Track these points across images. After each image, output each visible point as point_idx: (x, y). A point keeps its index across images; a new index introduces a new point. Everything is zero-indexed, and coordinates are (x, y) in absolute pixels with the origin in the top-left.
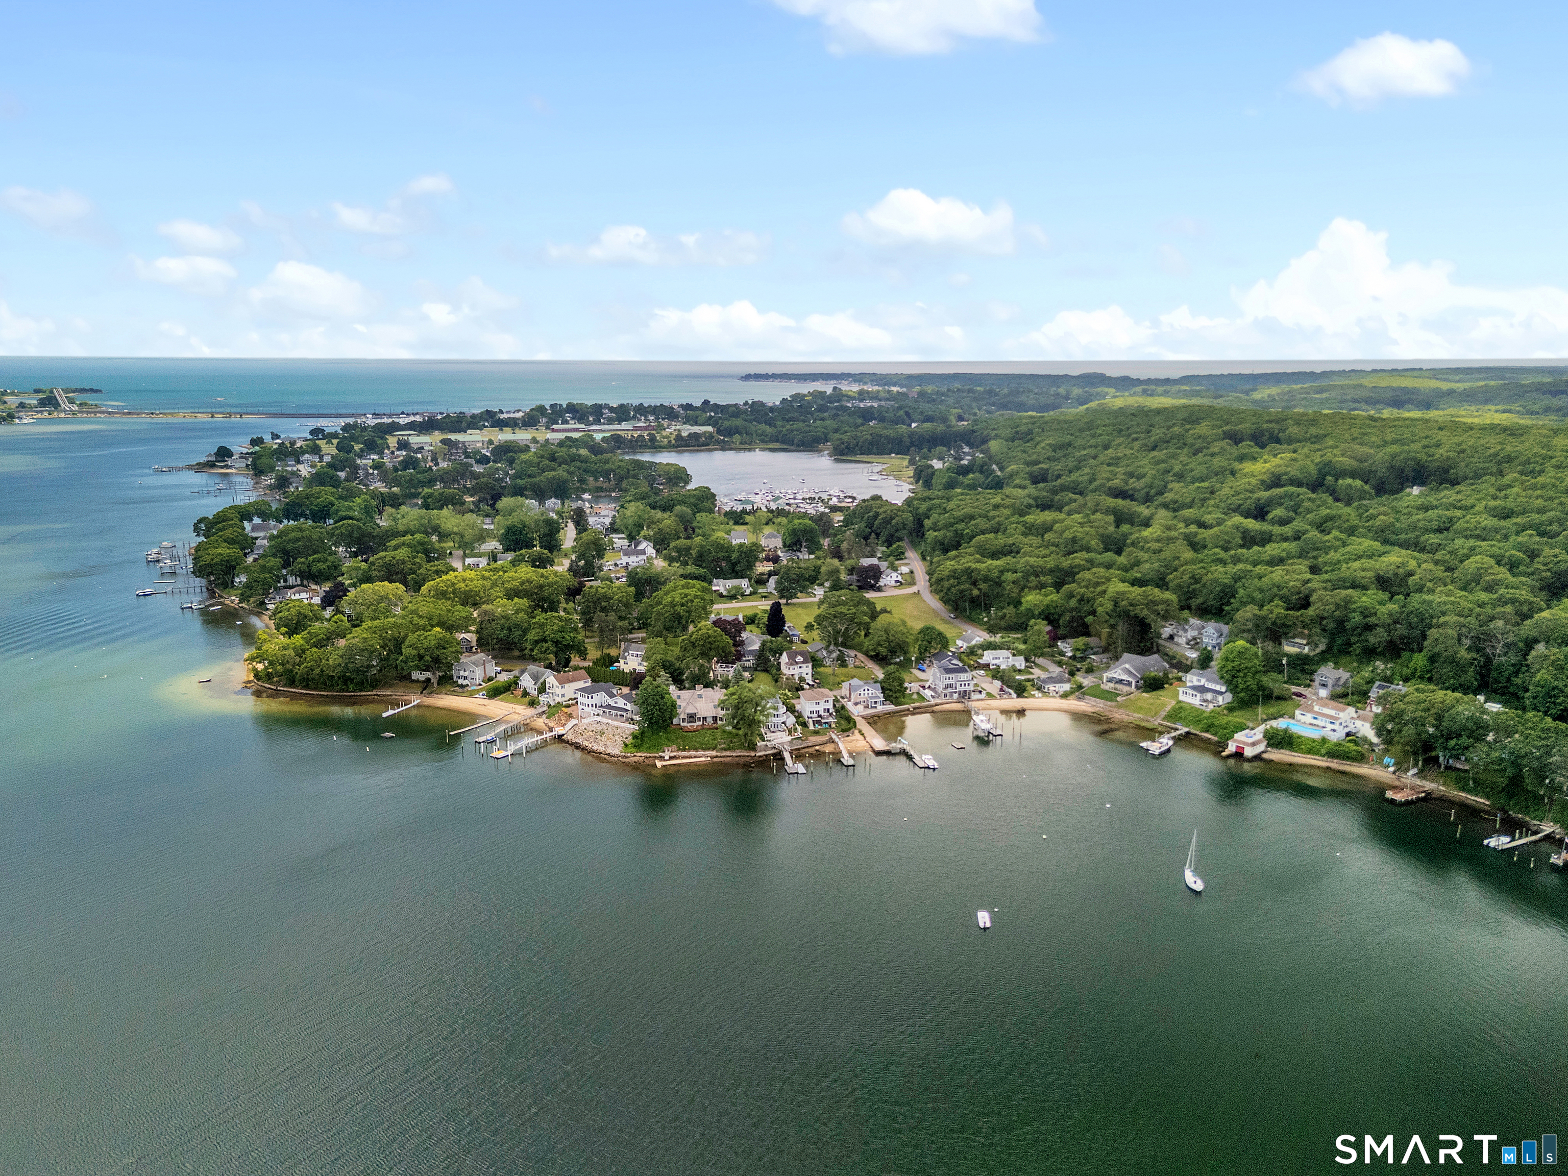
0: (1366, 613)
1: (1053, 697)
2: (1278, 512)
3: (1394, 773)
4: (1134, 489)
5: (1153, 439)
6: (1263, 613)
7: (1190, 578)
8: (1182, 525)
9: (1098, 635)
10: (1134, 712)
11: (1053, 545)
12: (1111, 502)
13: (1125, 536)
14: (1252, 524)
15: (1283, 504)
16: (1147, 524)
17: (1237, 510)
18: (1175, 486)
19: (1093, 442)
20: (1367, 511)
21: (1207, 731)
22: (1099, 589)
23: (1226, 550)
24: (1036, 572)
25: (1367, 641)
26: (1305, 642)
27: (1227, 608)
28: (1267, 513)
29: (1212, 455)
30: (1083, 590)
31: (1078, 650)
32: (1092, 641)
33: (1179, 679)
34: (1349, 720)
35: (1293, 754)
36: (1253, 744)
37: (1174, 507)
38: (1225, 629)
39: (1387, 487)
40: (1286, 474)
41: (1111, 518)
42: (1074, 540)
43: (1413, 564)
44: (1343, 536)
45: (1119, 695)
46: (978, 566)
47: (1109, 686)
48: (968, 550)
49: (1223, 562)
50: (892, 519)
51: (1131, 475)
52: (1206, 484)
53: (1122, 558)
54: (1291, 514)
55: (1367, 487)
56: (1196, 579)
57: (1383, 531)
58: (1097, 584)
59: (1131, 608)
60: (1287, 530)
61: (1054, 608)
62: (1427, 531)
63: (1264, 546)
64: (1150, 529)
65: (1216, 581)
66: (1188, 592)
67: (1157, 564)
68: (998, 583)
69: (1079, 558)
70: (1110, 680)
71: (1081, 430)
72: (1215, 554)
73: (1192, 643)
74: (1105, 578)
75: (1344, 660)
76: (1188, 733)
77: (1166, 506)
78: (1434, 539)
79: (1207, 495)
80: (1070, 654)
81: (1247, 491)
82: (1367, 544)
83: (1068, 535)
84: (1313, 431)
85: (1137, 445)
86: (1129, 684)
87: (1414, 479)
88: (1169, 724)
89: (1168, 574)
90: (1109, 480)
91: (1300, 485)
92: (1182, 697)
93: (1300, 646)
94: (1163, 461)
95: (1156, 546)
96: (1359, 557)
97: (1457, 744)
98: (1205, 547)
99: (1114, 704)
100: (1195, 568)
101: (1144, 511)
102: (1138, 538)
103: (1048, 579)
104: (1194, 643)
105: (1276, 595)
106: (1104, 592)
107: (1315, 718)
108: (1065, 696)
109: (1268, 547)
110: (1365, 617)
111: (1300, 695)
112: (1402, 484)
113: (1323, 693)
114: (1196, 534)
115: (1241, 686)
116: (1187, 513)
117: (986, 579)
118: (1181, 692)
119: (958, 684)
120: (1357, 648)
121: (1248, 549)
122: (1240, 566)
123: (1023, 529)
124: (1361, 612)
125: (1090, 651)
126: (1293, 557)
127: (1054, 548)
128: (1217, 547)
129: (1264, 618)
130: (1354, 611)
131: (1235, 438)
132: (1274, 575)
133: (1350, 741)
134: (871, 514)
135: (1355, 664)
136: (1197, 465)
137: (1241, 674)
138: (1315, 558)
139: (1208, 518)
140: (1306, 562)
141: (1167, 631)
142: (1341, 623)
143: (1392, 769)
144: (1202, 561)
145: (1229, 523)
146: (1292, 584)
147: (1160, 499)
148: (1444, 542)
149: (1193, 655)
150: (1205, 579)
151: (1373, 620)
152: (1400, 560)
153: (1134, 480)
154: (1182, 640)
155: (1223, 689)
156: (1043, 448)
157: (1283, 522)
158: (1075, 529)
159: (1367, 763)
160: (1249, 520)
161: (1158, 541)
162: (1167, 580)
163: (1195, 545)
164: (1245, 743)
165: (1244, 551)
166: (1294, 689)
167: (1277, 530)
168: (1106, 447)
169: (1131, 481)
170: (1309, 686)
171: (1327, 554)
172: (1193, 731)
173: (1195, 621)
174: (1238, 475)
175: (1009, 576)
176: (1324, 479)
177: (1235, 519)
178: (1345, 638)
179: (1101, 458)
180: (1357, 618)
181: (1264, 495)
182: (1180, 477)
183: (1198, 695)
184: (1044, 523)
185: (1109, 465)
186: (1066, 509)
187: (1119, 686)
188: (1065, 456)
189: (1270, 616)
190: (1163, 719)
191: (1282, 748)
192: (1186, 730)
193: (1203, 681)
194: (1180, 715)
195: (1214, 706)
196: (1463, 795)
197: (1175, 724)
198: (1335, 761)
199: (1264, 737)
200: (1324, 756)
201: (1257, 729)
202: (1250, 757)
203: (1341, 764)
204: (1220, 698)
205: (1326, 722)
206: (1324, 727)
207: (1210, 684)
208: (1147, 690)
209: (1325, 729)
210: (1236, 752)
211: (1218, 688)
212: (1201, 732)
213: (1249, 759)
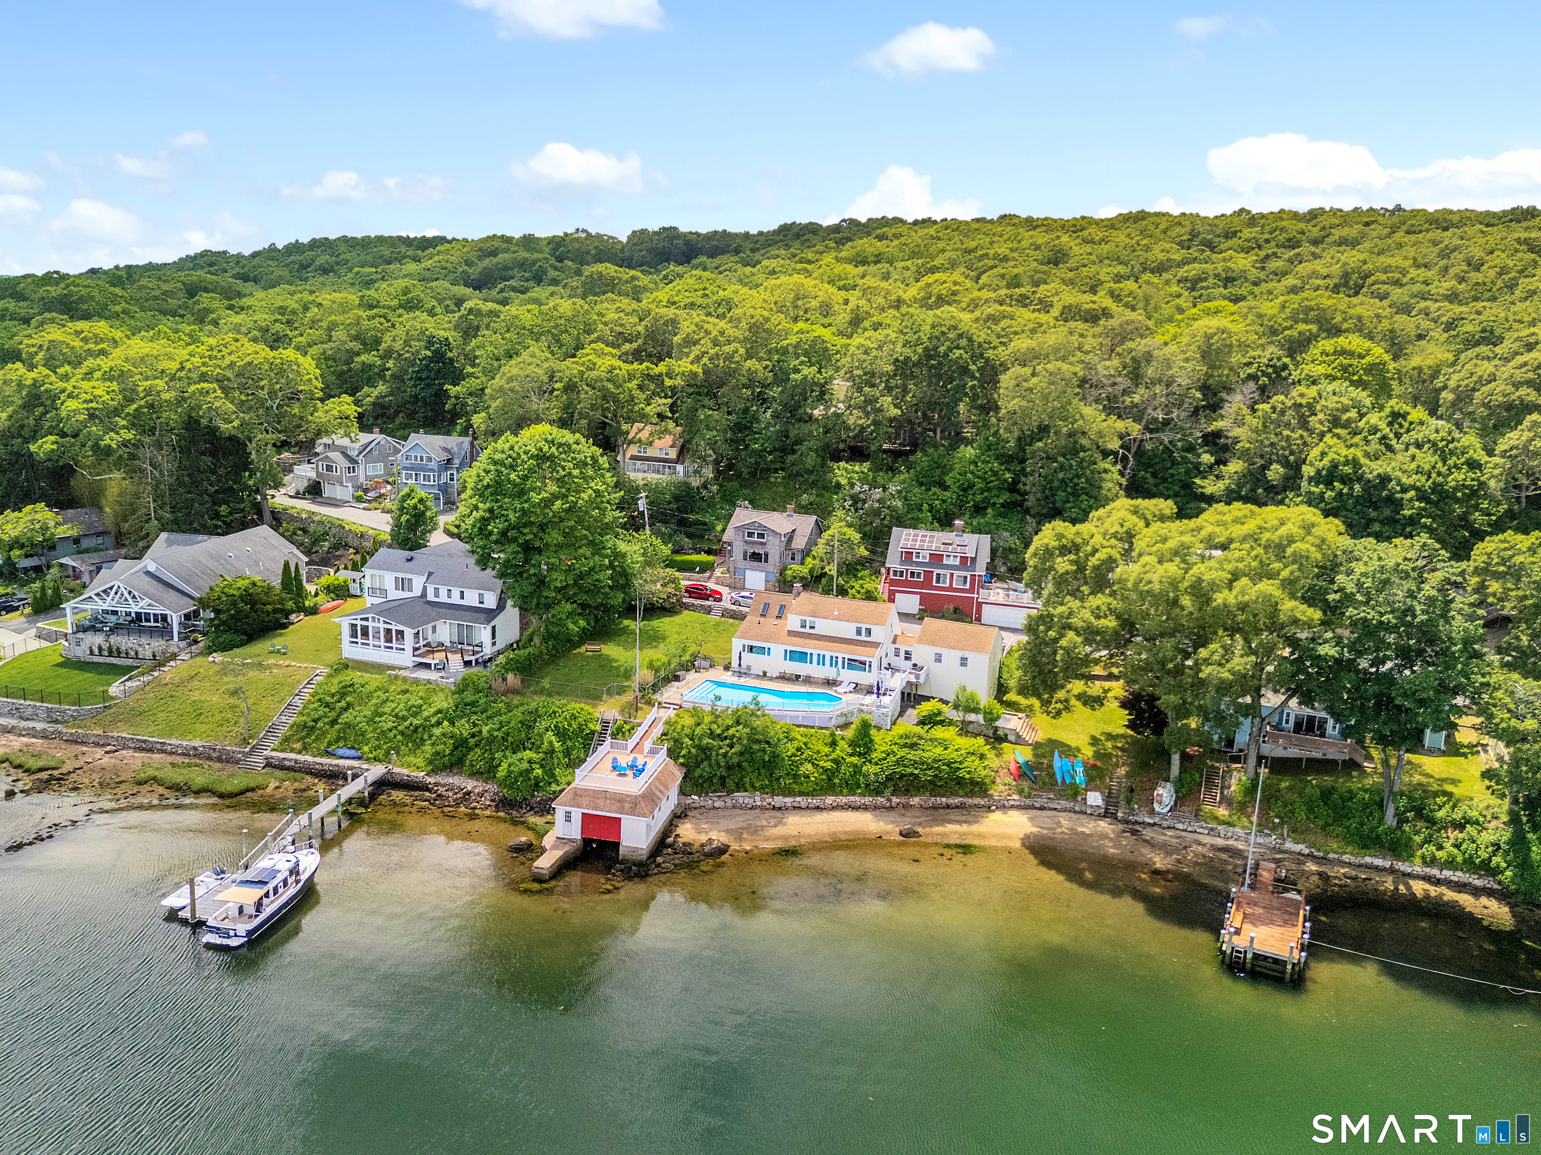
3: (1108, 812)
6: (570, 368)
10: (171, 731)
21: (455, 766)
26: (672, 453)
70: (95, 623)
73: (372, 495)
76: (385, 783)
86: (162, 628)
88: (307, 759)
92: (349, 650)
93: (661, 465)
104: (377, 495)
107: (796, 656)
111: (702, 592)
113: (758, 577)
118: (345, 634)
125: (69, 550)
129: (574, 385)
143: (1094, 798)
154: (343, 492)
155: (491, 600)
164: (620, 800)
170: (714, 565)
172: (402, 772)
173: (369, 436)
183: (409, 634)
187: (124, 642)
190: (284, 745)
192: (376, 771)
193: (418, 583)
194: (346, 717)
195: (467, 664)
196: (1379, 862)
197: (329, 754)
198: (915, 801)
199: (672, 754)
200: (878, 792)
201: (640, 731)
202: (644, 855)
203: (935, 808)
204: (483, 634)
205: (834, 661)
206: (830, 683)
207: (443, 591)
208: (225, 638)
209: (840, 689)
210: (587, 842)
211: (471, 599)
212: (433, 772)
213: (640, 864)
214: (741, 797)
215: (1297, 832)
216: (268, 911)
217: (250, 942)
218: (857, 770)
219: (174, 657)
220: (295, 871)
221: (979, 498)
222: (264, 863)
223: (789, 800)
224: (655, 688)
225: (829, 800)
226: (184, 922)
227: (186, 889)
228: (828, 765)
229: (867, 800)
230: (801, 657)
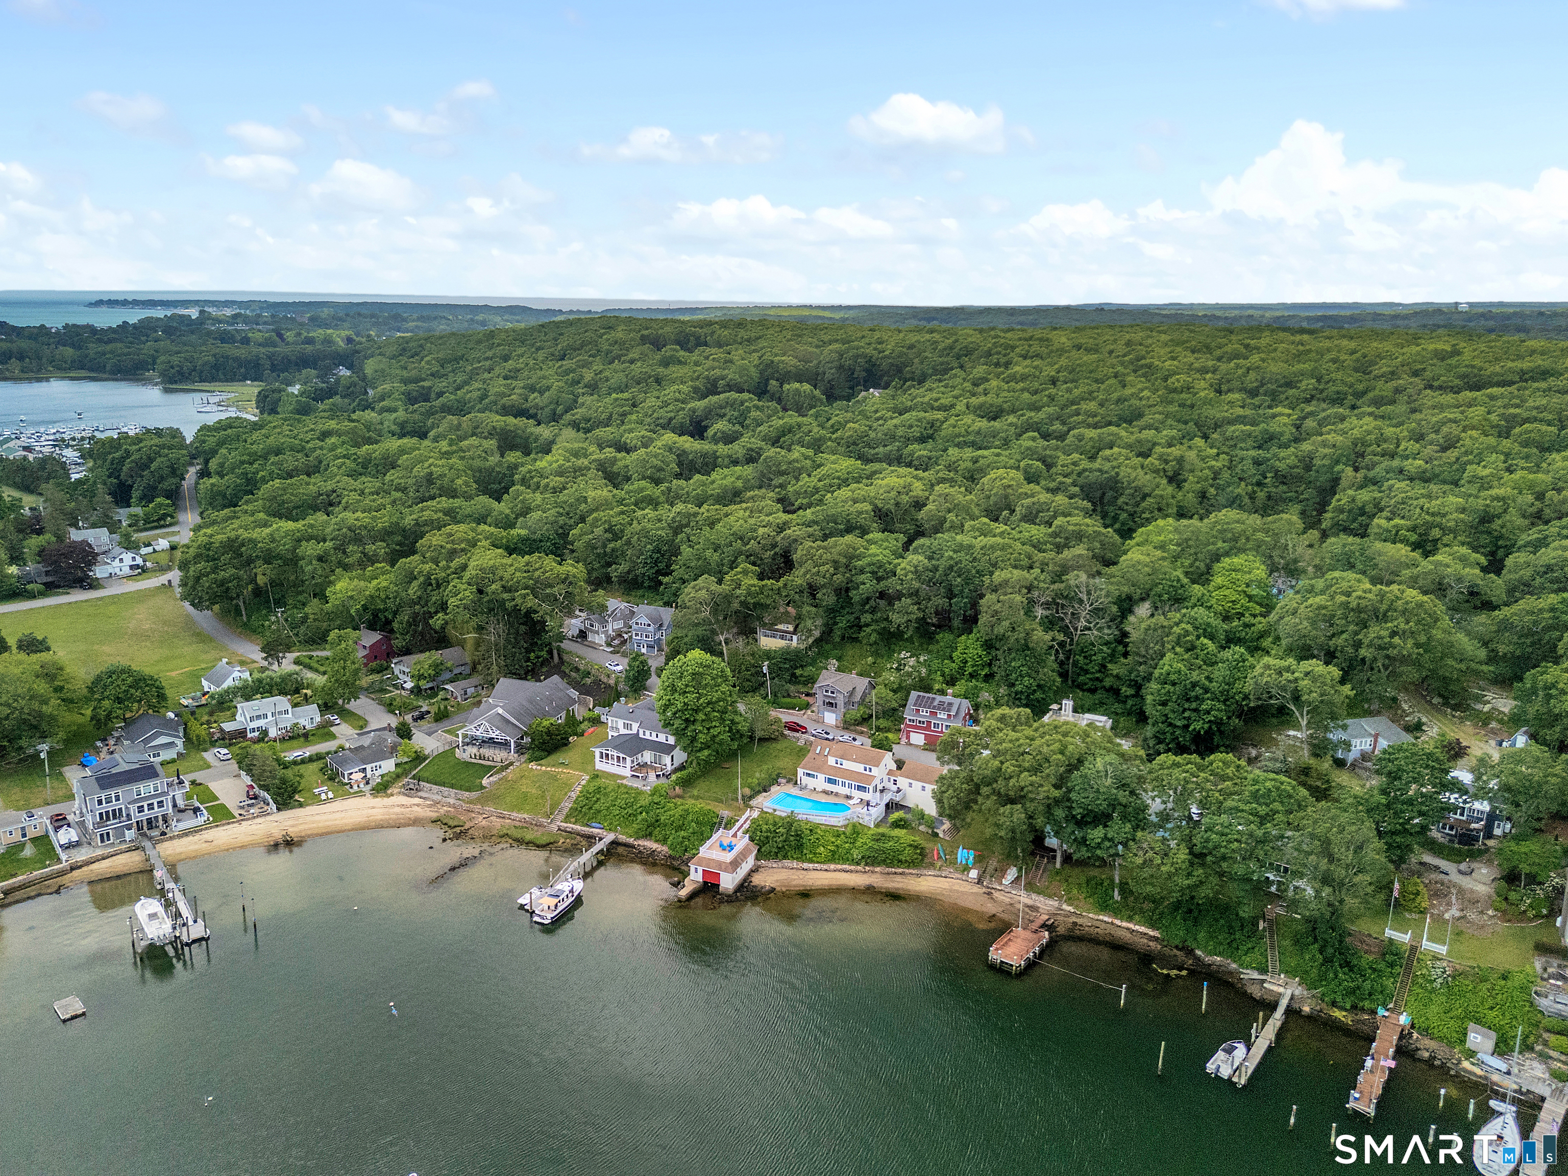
0: (881, 573)
1: (360, 794)
2: (720, 426)
3: (979, 881)
4: (536, 406)
5: (559, 347)
6: (725, 588)
7: (606, 531)
8: (593, 448)
9: (462, 644)
10: (513, 808)
11: (397, 489)
12: (497, 420)
13: (514, 467)
14: (687, 443)
15: (725, 415)
16: (547, 449)
17: (667, 425)
18: (588, 399)
19: (489, 354)
20: (828, 420)
21: (648, 836)
22: (457, 562)
23: (657, 482)
24: (356, 536)
25: (887, 619)
26: (791, 628)
27: (666, 580)
28: (706, 428)
29: (632, 362)
30: (427, 567)
31: (421, 677)
32: (447, 656)
33: (596, 721)
34: (886, 778)
35: (805, 865)
36: (735, 864)
37: (584, 427)
38: (667, 614)
39: (837, 392)
40: (723, 378)
41: (492, 444)
42: (430, 479)
43: (918, 488)
44: (810, 452)
45: (487, 770)
46: (256, 534)
47: (467, 754)
48: (250, 507)
49: (653, 503)
50: (151, 460)
51: (532, 389)
52: (626, 395)
53: (502, 504)
54: (737, 427)
55: (817, 392)
56: (614, 533)
57: (854, 444)
58: (453, 554)
59: (506, 596)
60: (737, 449)
61: (384, 601)
62: (908, 440)
63: (708, 474)
64: (549, 458)
65: (645, 533)
66: (605, 553)
67: (553, 512)
68: (292, 561)
69: (431, 510)
70: (472, 741)
71: (479, 342)
72: (642, 490)
73: (616, 642)
74: (468, 541)
75: (850, 651)
76: (615, 843)
77: (576, 425)
78: (920, 451)
79: (627, 408)
80: (409, 685)
81: (677, 400)
82: (846, 464)
83: (419, 471)
84: (742, 333)
85: (541, 355)
86: (505, 745)
87: (865, 381)
88: (578, 827)
89: (571, 528)
90: (503, 395)
91: (741, 391)
92: (600, 766)
93: (783, 635)
94: (573, 371)
95: (556, 481)
96: (845, 482)
97: (1105, 838)
98: (628, 479)
99: (474, 795)
100: (612, 515)
101: (545, 432)
102: (530, 472)
103: (380, 548)
104: (619, 642)
105: (741, 553)
106: (464, 567)
107: (830, 781)
108: (382, 788)
109: (714, 475)
110: (879, 579)
111: (795, 727)
112: (852, 388)
113: (830, 718)
114: (614, 461)
115: (702, 738)
116: (601, 432)
117: (269, 558)
118: (597, 755)
119: (133, 808)
120: (870, 634)
121: (688, 479)
122: (679, 507)
123: (353, 465)
124: (873, 573)
125: (447, 676)
126: (752, 488)
127: (399, 494)
128: (644, 478)
129: (728, 598)
130: (862, 572)
131: (657, 343)
132: (732, 518)
133: (897, 825)
134: (117, 455)
135: (870, 660)
136: (615, 374)
137: (701, 716)
138: (781, 486)
139: (629, 438)
140: (771, 494)
141: (573, 625)
142: (843, 592)
143: (974, 874)
144: (621, 502)
145: (659, 443)
146: (761, 531)
147: (568, 417)
148: (934, 453)
149: (618, 666)
150: (628, 531)
151: (892, 585)
152: (901, 481)
153: (536, 394)
154: (599, 639)
155: (672, 740)
156: (428, 363)
157: (729, 439)
158: (431, 460)
159: (932, 865)
160: (685, 438)
161: (560, 474)
162: (570, 538)
163: (614, 478)
164: (720, 864)
165: (682, 482)
166: (786, 716)
167: (722, 449)
168: (506, 358)
169: (532, 396)
170: (807, 706)
171: (797, 479)
172: (623, 838)
173: (615, 604)
174: (664, 383)
175: (310, 549)
176: (766, 385)
177: (666, 436)
178: (852, 618)
179: (497, 370)
180: (867, 585)
181: (700, 405)
182: (593, 388)
183: (629, 759)
184: (385, 457)
185: (506, 378)
186: (432, 434)
187: (487, 752)
188: (453, 371)
189: (738, 592)
190: (567, 819)
191: (785, 857)
192: (610, 837)
193: (635, 726)
194: (597, 806)
195: (658, 776)
196: (1106, 919)
197: (588, 826)
198: (878, 869)
199: (752, 839)
200: (858, 864)
201: (738, 825)
202: (731, 891)
203: (888, 874)
204: (667, 760)
205: (850, 786)
206: (849, 797)
207: (648, 733)
208: (537, 754)
209: (851, 802)
210: (705, 883)
211: (662, 738)
212: (637, 838)
213: (729, 896)
214: (787, 863)
215: (1069, 901)
216: (560, 909)
217: (552, 923)
218: (848, 851)
219: (511, 764)
220: (572, 891)
221: (970, 670)
222: (559, 887)
223: (811, 865)
224: (751, 798)
225: (832, 867)
226: (527, 911)
227: (528, 895)
228: (833, 848)
229: (853, 868)
230: (833, 782)
